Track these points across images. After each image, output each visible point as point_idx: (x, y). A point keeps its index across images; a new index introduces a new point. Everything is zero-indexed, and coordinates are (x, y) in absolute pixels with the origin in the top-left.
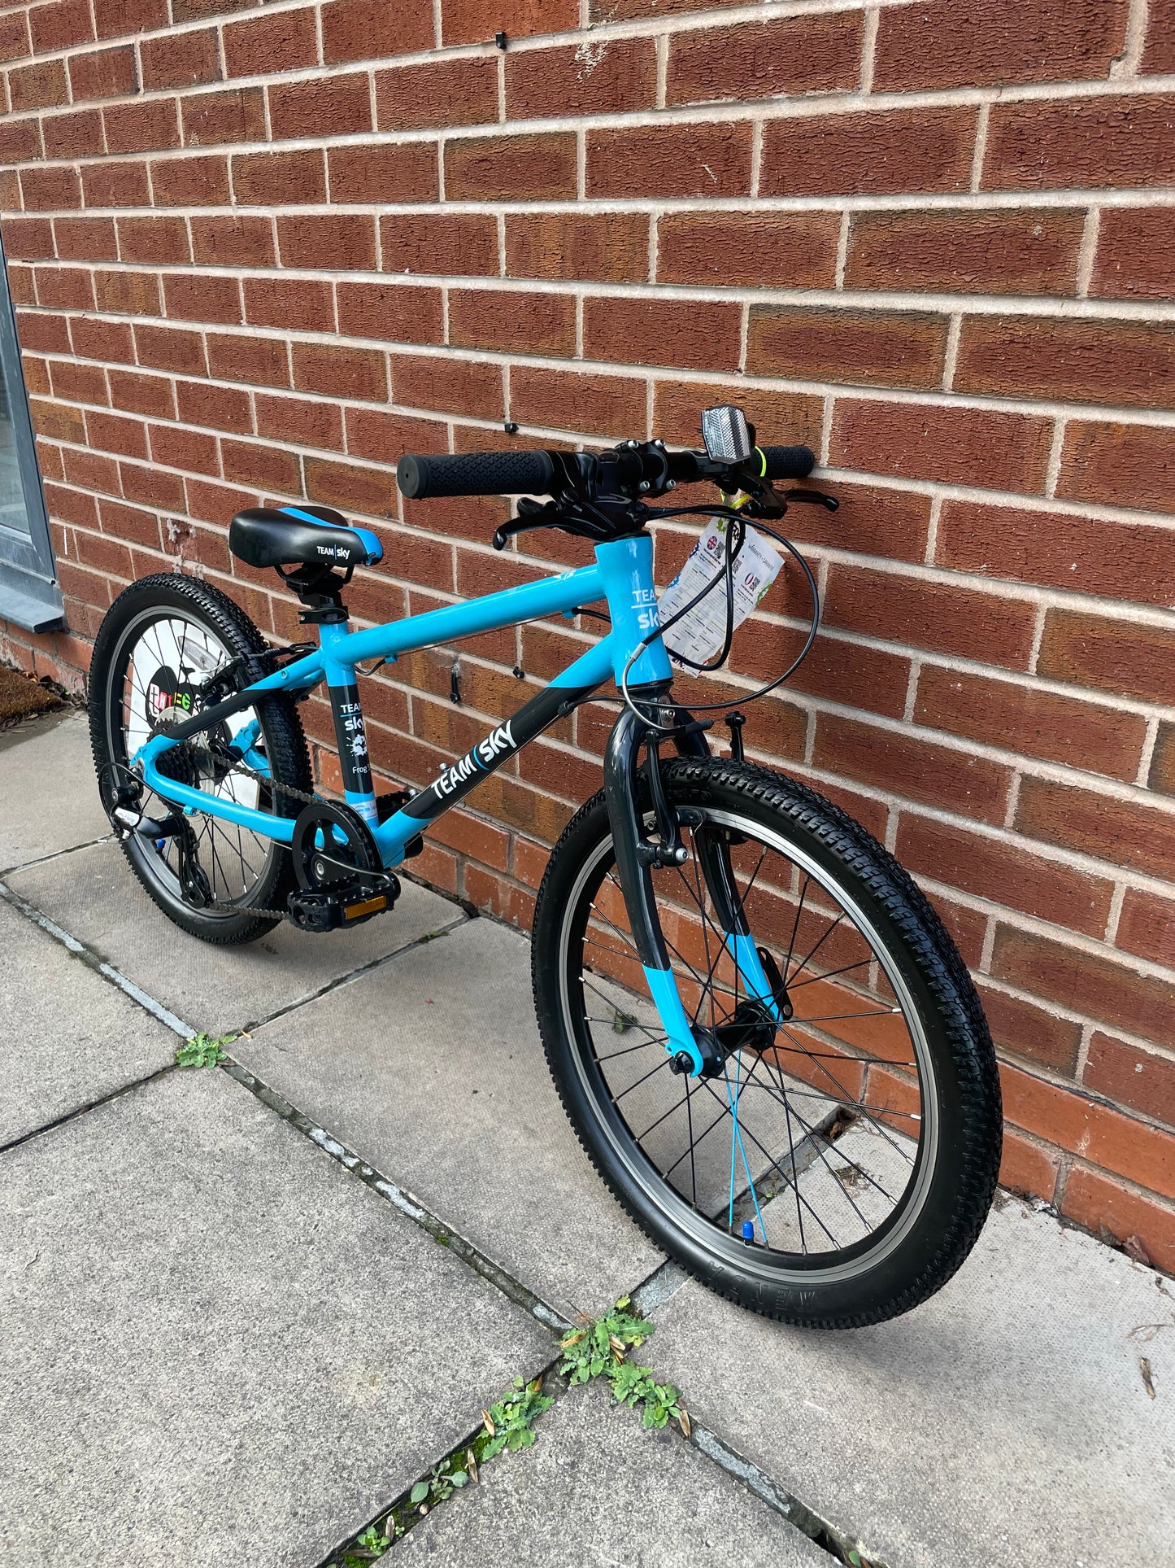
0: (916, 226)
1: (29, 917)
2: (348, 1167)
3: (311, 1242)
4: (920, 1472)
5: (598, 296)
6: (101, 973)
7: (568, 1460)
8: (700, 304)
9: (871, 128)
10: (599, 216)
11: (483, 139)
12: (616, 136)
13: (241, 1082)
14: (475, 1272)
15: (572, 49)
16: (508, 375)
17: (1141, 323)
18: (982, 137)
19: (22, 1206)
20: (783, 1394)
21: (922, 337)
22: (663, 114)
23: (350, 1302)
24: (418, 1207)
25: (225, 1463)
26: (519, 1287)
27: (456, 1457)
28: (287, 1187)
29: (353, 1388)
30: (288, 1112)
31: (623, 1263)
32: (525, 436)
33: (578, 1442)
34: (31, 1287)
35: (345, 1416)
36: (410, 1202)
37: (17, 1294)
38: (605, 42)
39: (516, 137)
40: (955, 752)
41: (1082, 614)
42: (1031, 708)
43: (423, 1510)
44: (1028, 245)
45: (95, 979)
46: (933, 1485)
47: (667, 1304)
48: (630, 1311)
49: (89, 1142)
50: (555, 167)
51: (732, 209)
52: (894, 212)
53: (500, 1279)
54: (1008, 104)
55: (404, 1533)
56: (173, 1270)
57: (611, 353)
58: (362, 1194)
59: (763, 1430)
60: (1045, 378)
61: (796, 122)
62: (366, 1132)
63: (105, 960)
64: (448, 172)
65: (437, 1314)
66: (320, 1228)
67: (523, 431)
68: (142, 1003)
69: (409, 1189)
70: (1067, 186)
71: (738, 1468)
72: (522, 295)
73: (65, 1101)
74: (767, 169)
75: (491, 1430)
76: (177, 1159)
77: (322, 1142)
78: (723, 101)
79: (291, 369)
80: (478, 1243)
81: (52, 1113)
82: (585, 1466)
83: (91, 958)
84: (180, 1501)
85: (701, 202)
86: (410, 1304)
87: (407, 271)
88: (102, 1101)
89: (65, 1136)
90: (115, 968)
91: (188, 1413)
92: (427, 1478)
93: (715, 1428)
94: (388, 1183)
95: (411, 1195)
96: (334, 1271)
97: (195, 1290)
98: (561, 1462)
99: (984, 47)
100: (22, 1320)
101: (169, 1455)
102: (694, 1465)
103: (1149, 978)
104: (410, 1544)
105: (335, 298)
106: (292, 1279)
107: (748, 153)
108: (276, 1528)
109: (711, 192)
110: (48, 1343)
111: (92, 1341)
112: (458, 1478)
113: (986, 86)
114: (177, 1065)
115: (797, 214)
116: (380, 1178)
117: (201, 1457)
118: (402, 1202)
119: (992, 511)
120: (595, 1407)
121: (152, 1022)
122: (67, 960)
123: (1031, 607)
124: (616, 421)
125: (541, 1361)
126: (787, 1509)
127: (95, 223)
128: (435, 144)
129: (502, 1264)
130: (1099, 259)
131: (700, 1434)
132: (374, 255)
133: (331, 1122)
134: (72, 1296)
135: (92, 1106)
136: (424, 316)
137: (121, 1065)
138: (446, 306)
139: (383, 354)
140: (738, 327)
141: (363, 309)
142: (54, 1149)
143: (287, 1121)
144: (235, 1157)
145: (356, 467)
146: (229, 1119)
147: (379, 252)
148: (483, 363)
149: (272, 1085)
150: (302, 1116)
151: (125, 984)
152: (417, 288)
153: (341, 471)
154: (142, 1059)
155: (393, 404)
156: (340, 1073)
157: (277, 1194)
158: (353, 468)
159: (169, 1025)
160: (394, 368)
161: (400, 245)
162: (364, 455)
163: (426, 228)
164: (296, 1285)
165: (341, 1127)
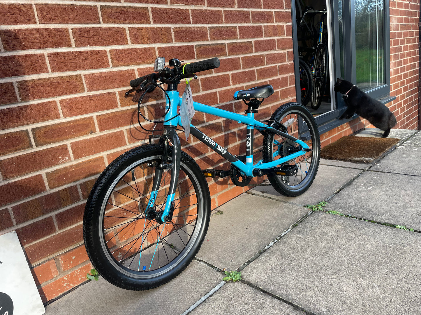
3: (305, 240)
5: (160, 47)
8: (185, 46)
10: (158, 28)
11: (116, 7)
12: (159, 9)
13: (247, 265)
14: (304, 221)
16: (137, 71)
18: (223, 15)
19: (313, 289)
21: (223, 47)
22: (169, 6)
23: (319, 232)
24: (288, 230)
29: (339, 228)
30: (259, 254)
34: (341, 276)
35: (346, 227)
36: (287, 231)
37: (344, 278)
39: (128, 7)
43: (357, 218)
49: (282, 286)
50: (143, 15)
53: (304, 219)
54: (226, 11)
60: (238, 51)
61: (196, 10)
66: (299, 239)
68: (203, 300)
69: (283, 231)
72: (138, 49)
73: (263, 300)
74: (193, 19)
75: (338, 214)
77: (270, 246)
81: (269, 299)
85: (181, 25)
87: (89, 46)
89: (280, 293)
94: (282, 234)
95: (285, 231)
99: (221, 2)
100: (351, 273)
107: (189, 15)
113: (222, 7)
117: (366, 239)
118: (287, 232)
121: (217, 293)
125: (321, 212)
128: (96, 6)
131: (326, 200)
132: (70, 41)
133: (262, 246)
134: (339, 268)
135: (265, 292)
136: (99, 59)
137: (241, 293)
138: (109, 55)
139: (80, 75)
140: (194, 50)
141: (66, 61)
142: (287, 292)
143: (263, 253)
144: (280, 257)
145: (70, 121)
146: (265, 263)
147: (73, 41)
148: (127, 70)
149: (248, 259)
150: (261, 251)
151: (190, 310)
152: (94, 51)
153: (60, 126)
154: (238, 289)
155: (87, 92)
156: (241, 249)
157: (291, 248)
158: (68, 123)
159: (217, 289)
160: (86, 79)
161: (84, 37)
162: (74, 115)
163: (96, 31)
164: (318, 239)
165: (264, 244)
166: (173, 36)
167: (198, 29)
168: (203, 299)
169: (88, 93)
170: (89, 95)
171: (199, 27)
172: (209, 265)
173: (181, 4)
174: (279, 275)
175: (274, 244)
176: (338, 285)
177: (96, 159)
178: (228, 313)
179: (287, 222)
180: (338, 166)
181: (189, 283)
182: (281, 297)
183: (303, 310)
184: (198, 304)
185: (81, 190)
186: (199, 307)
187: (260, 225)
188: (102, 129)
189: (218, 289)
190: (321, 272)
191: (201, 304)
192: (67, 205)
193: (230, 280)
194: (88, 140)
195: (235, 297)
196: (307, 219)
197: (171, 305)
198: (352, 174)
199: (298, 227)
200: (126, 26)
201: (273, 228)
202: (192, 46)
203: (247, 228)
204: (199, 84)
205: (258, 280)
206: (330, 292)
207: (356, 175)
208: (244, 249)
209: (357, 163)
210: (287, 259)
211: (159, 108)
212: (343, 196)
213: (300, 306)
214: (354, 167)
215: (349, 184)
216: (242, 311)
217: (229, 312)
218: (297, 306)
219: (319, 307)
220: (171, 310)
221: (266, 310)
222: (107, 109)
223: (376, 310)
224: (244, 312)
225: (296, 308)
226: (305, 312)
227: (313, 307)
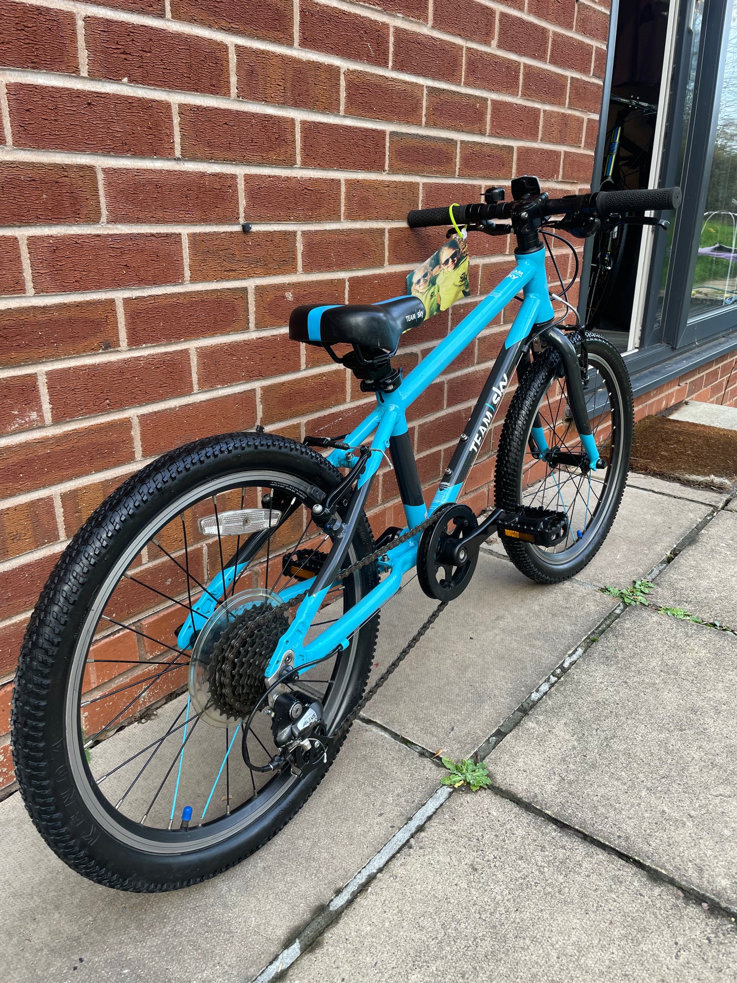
2: (559, 679)
3: (626, 682)
5: (309, 120)
6: (350, 902)
8: (367, 130)
9: (432, 45)
10: (309, 62)
13: (496, 745)
16: (243, 182)
19: (684, 824)
21: (450, 150)
23: (655, 662)
24: (576, 650)
26: (609, 618)
29: (700, 655)
30: (521, 714)
31: (577, 591)
32: (258, 233)
35: (715, 655)
36: (574, 653)
44: (476, 112)
49: (602, 810)
51: (381, 74)
52: (441, 89)
54: (471, 50)
57: (319, 162)
58: (577, 671)
61: (406, 32)
63: (322, 908)
66: (612, 680)
67: (255, 228)
68: (403, 841)
69: (565, 655)
70: (484, 88)
71: (656, 572)
72: (254, 115)
73: (563, 847)
74: (396, 55)
75: (689, 618)
77: (542, 694)
78: (376, 7)
81: (581, 849)
82: (685, 600)
85: (365, 66)
87: (125, 80)
89: (602, 830)
90: (338, 892)
93: (644, 575)
94: (564, 662)
95: (570, 652)
102: (664, 579)
107: (388, 42)
109: (371, 61)
113: (464, 39)
115: (409, 83)
116: (561, 667)
118: (575, 657)
131: (649, 578)
132: (75, 57)
133: (523, 692)
135: (563, 826)
136: (150, 128)
137: (501, 826)
138: (176, 120)
139: (91, 168)
140: (385, 145)
141: (59, 117)
142: (620, 829)
143: (530, 712)
144: (577, 727)
145: (50, 307)
146: (541, 740)
147: (83, 56)
148: (218, 174)
149: (495, 727)
150: (522, 705)
151: (372, 868)
152: (140, 99)
153: (23, 318)
154: (489, 813)
155: (108, 223)
156: (470, 695)
157: (598, 702)
158: (45, 309)
159: (434, 810)
160: (109, 184)
161: (115, 51)
162: (64, 289)
163: (151, 40)
164: (657, 682)
165: (526, 686)
166: (343, 94)
167: (404, 87)
168: (402, 836)
169: (109, 226)
170: (111, 232)
171: (406, 82)
172: (395, 736)
173: (374, 5)
174: (587, 778)
175: (550, 688)
177: (111, 425)
178: (480, 885)
179: (568, 628)
180: (653, 492)
181: (352, 786)
182: (607, 843)
183: (672, 882)
184: (393, 852)
185: (62, 510)
186: (394, 861)
187: (503, 630)
188: (135, 341)
189: (437, 809)
190: (691, 776)
191: (398, 852)
192: (20, 552)
193: (462, 785)
194: (94, 367)
195: (486, 837)
196: (617, 624)
197: (316, 850)
198: (691, 515)
199: (600, 644)
200: (231, 40)
201: (538, 643)
202: (383, 133)
203: (471, 636)
204: (383, 244)
205: (537, 790)
206: (727, 832)
207: (700, 518)
208: (480, 698)
209: (695, 488)
210: (594, 732)
211: (284, 297)
212: (687, 572)
213: (663, 872)
214: (690, 497)
215: (691, 539)
216: (517, 880)
217: (482, 881)
218: (656, 871)
219: (712, 876)
220: (320, 867)
221: (579, 879)
222: (155, 283)
224: (522, 884)
225: (655, 876)
226: (680, 888)
227: (695, 875)
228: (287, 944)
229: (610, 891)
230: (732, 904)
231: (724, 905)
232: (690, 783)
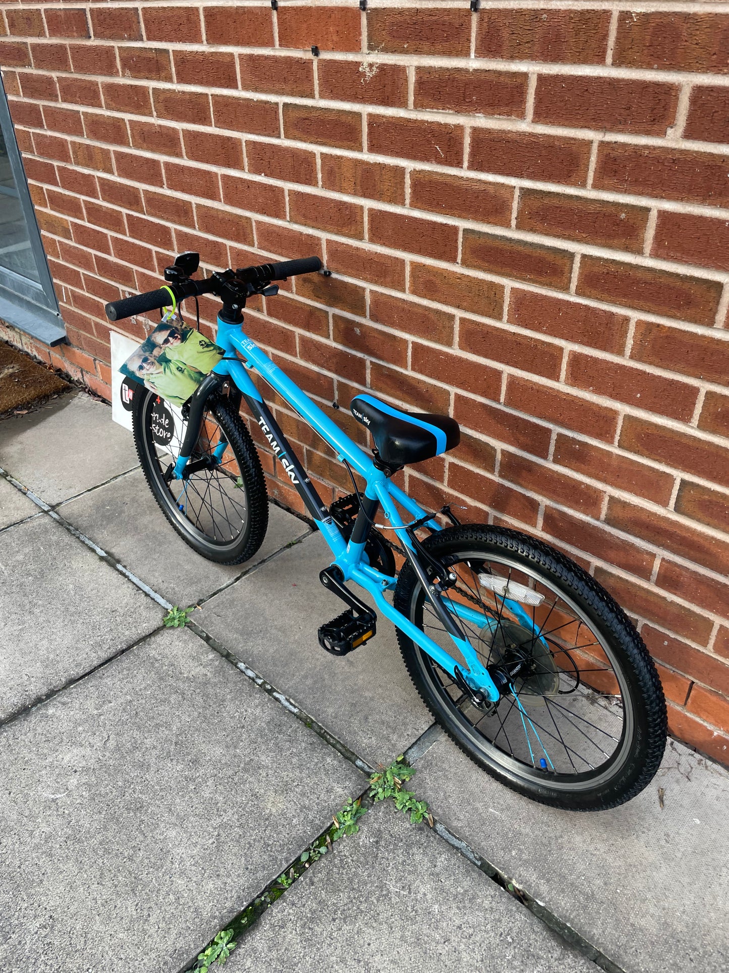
0: (556, 202)
1: (74, 535)
2: (258, 685)
3: (243, 727)
4: (544, 845)
5: (376, 208)
6: (118, 570)
7: (375, 840)
8: (435, 223)
9: (532, 143)
10: (376, 164)
11: (305, 107)
12: (384, 120)
13: (200, 636)
14: (326, 743)
15: (358, 64)
16: (325, 244)
17: (678, 275)
18: (593, 159)
19: (97, 709)
20: (479, 805)
21: (559, 262)
22: (412, 112)
23: (265, 760)
24: (295, 707)
25: (212, 844)
26: (348, 750)
27: (321, 840)
28: (229, 697)
29: (270, 805)
30: (225, 653)
31: (400, 737)
32: (336, 280)
33: (379, 830)
34: (108, 754)
35: (267, 819)
36: (291, 704)
37: (101, 758)
38: (377, 63)
39: (325, 109)
40: (574, 480)
41: (642, 420)
42: (615, 463)
43: (307, 865)
44: (618, 223)
45: (115, 574)
46: (550, 851)
47: (421, 759)
48: (404, 763)
49: (125, 672)
50: (349, 131)
51: (452, 174)
52: (544, 192)
53: (338, 746)
54: (609, 143)
55: (299, 877)
56: (176, 743)
57: (384, 242)
58: (266, 700)
59: (469, 824)
60: (625, 296)
61: (489, 131)
62: (266, 664)
63: (119, 561)
64: (285, 122)
65: (308, 766)
66: (247, 719)
67: (334, 276)
68: (142, 588)
69: (290, 697)
70: (641, 194)
71: (456, 843)
72: (332, 200)
73: (109, 648)
74: (473, 154)
75: (337, 825)
76: (171, 681)
77: (244, 670)
78: (447, 111)
79: (195, 218)
80: (326, 727)
81: (104, 656)
82: (383, 843)
83: (111, 560)
84: (193, 863)
85: (435, 166)
86: (294, 760)
87: (263, 174)
88: (129, 648)
89: (113, 668)
90: (125, 567)
91: (192, 819)
92: (308, 850)
93: (445, 823)
94: (279, 693)
95: (291, 700)
96: (256, 743)
97: (188, 754)
98: (371, 841)
99: (596, 108)
100: (106, 772)
101: (185, 840)
102: (435, 842)
103: (672, 602)
104: (302, 882)
105: (220, 183)
106: (235, 747)
107: (462, 144)
108: (239, 876)
109: (440, 162)
110: (120, 784)
111: (141, 782)
112: (323, 850)
113: (597, 129)
114: (164, 626)
115: (490, 183)
116: (275, 691)
118: (287, 704)
119: (596, 360)
120: (387, 813)
121: (149, 600)
122: (98, 562)
123: (616, 413)
124: (388, 279)
125: (360, 789)
126: (479, 863)
127: (68, 112)
128: (277, 104)
129: (339, 738)
130: (656, 237)
131: (438, 826)
134: (128, 759)
136: (274, 202)
138: (287, 199)
139: (250, 219)
140: (458, 240)
142: (108, 676)
144: (200, 680)
147: (246, 161)
148: (310, 235)
150: (233, 656)
151: (131, 577)
152: (269, 185)
155: (257, 248)
157: (223, 701)
160: (257, 229)
161: (258, 159)
163: (273, 152)
164: (238, 750)
165: (253, 661)
166: (408, 190)
168: (147, 589)
172: (220, 590)
176: (87, 743)
183: (64, 688)
200: (318, 149)
202: (455, 229)
204: (452, 328)
206: (80, 729)
213: (72, 686)
219: (57, 708)
223: (11, 775)
225: (72, 681)
226: (59, 690)
227: (63, 700)
228: (106, 552)
229: (74, 660)
230: (38, 709)
231: (39, 705)
232: (126, 727)
